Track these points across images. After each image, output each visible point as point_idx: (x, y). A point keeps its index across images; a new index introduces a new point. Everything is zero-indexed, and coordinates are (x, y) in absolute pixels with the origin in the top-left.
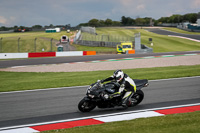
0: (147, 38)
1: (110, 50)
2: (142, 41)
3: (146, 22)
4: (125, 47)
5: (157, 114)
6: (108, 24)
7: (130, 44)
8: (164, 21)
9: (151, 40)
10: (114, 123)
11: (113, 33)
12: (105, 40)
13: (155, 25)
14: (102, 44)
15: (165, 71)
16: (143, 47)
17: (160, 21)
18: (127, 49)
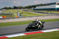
0: (21, 12)
1: (10, 16)
2: (20, 13)
3: (21, 8)
4: (15, 15)
5: (24, 35)
6: (10, 8)
7: (16, 14)
8: (26, 7)
9: (22, 13)
10: (12, 37)
11: (11, 11)
12: (9, 13)
13: (24, 9)
14: (8, 14)
15: (27, 22)
16: (20, 15)
17: (25, 7)
18: (15, 16)
